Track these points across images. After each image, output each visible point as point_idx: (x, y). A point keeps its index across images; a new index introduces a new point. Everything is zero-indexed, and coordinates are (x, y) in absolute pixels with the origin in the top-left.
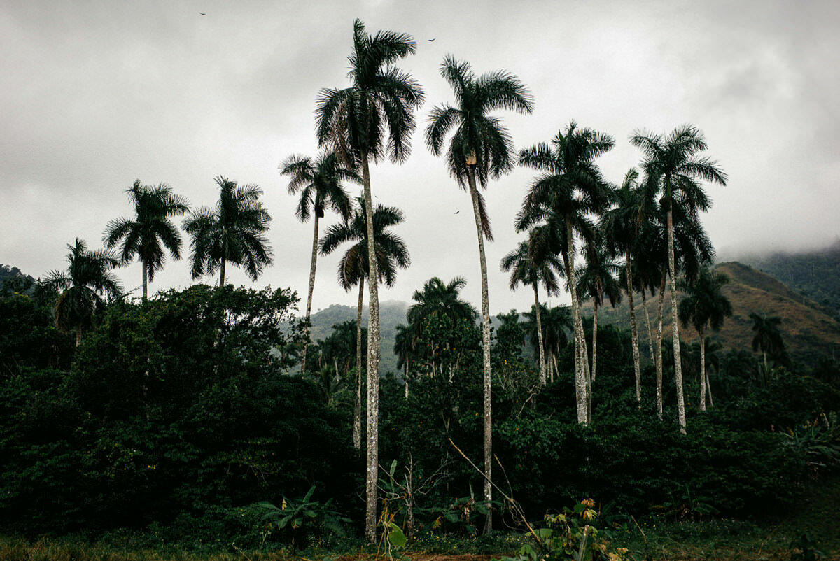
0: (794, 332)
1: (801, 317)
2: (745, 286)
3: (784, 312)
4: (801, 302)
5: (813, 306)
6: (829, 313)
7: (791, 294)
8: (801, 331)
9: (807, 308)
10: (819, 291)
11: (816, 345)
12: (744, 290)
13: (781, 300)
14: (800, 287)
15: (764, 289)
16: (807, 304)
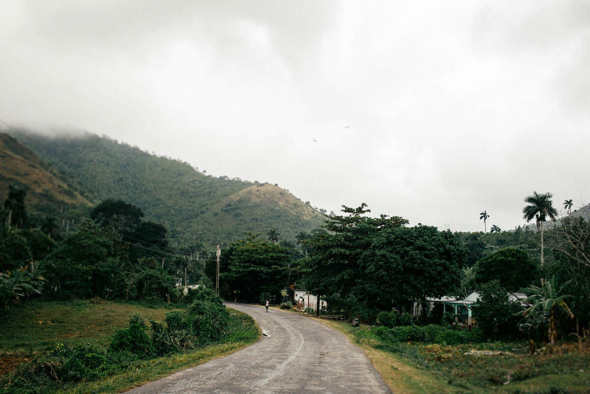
0: (39, 191)
1: (45, 180)
2: (10, 153)
3: (35, 176)
4: (47, 170)
5: (55, 175)
6: (64, 180)
7: (42, 164)
8: (43, 190)
9: (51, 175)
10: (62, 163)
11: (51, 201)
12: (8, 155)
13: (34, 167)
14: (50, 159)
15: (23, 157)
16: (51, 172)
